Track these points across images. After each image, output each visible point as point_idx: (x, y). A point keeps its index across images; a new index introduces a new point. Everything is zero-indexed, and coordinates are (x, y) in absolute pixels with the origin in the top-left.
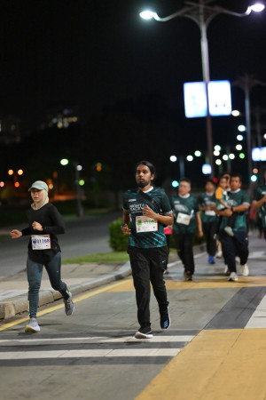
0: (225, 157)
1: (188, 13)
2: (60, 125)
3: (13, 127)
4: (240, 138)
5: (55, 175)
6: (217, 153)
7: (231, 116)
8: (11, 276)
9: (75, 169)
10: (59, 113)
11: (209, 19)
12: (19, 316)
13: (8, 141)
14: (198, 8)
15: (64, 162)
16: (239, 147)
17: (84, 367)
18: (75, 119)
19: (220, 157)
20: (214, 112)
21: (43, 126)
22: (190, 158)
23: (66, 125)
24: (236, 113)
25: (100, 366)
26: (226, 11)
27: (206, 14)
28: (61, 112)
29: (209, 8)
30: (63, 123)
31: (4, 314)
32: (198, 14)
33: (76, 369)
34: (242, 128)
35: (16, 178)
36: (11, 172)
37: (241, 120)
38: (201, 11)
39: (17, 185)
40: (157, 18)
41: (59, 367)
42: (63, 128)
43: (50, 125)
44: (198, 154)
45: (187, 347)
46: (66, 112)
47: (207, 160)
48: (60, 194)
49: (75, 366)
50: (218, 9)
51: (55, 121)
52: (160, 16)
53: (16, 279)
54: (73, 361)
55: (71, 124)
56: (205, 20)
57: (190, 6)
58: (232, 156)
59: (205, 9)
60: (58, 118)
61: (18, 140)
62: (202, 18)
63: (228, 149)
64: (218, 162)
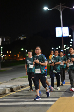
0: (67, 48)
1: (57, 8)
2: (21, 39)
3: (8, 40)
4: (71, 43)
5: (20, 53)
6: (65, 47)
7: (69, 37)
8: (8, 81)
9: (25, 51)
10: (21, 35)
11: (63, 10)
12: (10, 92)
13: (7, 43)
14: (60, 7)
15: (22, 49)
16: (71, 45)
17: (28, 107)
18: (25, 37)
19: (66, 48)
20: (64, 35)
21: (16, 39)
22: (57, 48)
23: (23, 39)
24: (70, 36)
25: (32, 107)
26: (67, 7)
27: (62, 8)
28: (22, 35)
29: (63, 7)
30: (22, 38)
31: (5, 92)
32: (60, 8)
33: (26, 108)
34: (72, 40)
35: (9, 54)
36: (8, 52)
37: (71, 38)
38: (61, 7)
39: (9, 55)
40: (48, 9)
41: (20, 107)
42: (22, 40)
43: (19, 39)
44: (59, 47)
45: (56, 102)
46: (23, 35)
47: (62, 49)
48: (21, 58)
49: (25, 107)
50: (65, 7)
51: (20, 38)
52: (49, 9)
53: (9, 82)
54: (25, 106)
55: (24, 39)
56: (62, 10)
57: (57, 6)
58: (69, 48)
59: (62, 7)
60: (21, 37)
61: (10, 43)
62: (61, 9)
63: (68, 46)
64: (65, 49)
